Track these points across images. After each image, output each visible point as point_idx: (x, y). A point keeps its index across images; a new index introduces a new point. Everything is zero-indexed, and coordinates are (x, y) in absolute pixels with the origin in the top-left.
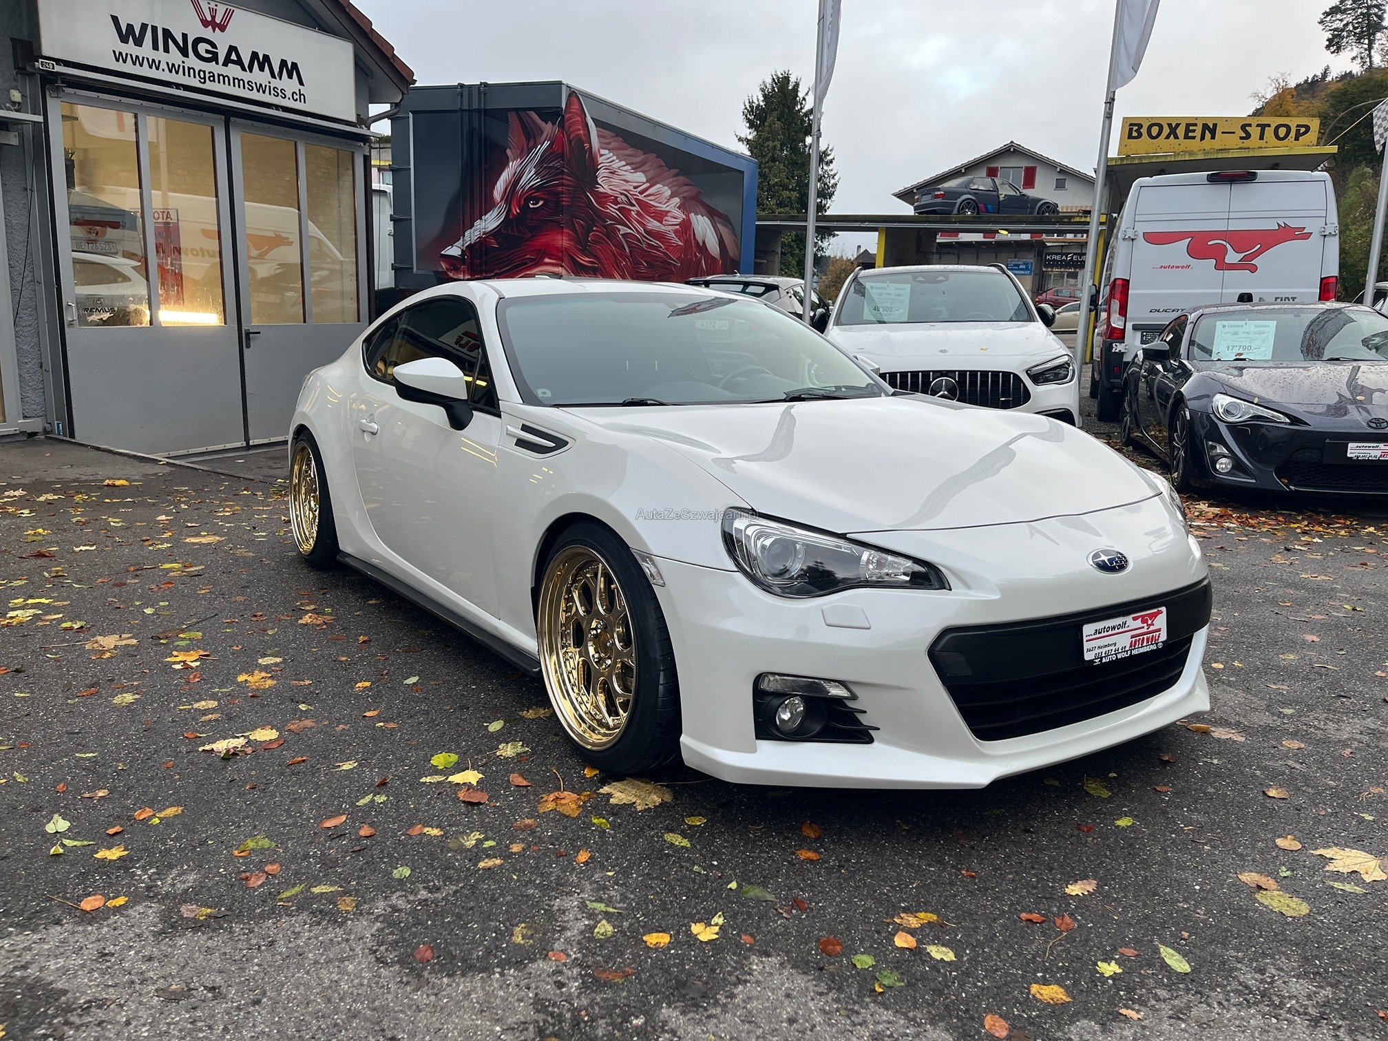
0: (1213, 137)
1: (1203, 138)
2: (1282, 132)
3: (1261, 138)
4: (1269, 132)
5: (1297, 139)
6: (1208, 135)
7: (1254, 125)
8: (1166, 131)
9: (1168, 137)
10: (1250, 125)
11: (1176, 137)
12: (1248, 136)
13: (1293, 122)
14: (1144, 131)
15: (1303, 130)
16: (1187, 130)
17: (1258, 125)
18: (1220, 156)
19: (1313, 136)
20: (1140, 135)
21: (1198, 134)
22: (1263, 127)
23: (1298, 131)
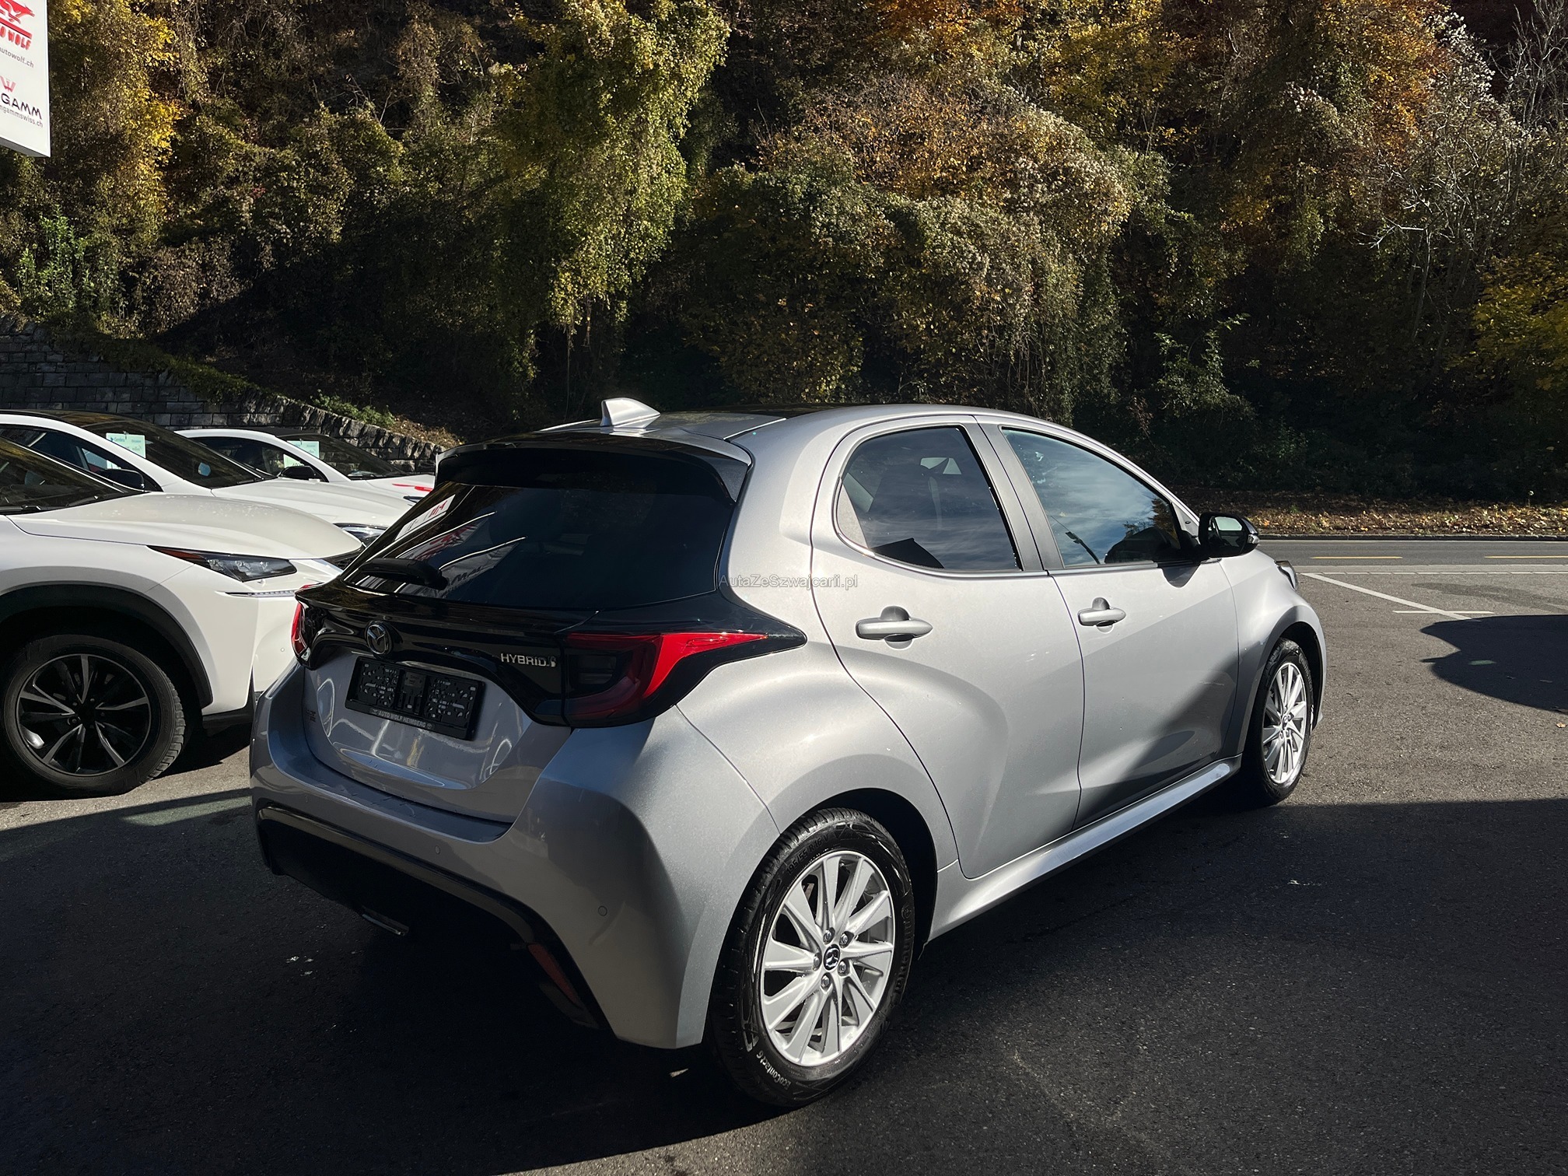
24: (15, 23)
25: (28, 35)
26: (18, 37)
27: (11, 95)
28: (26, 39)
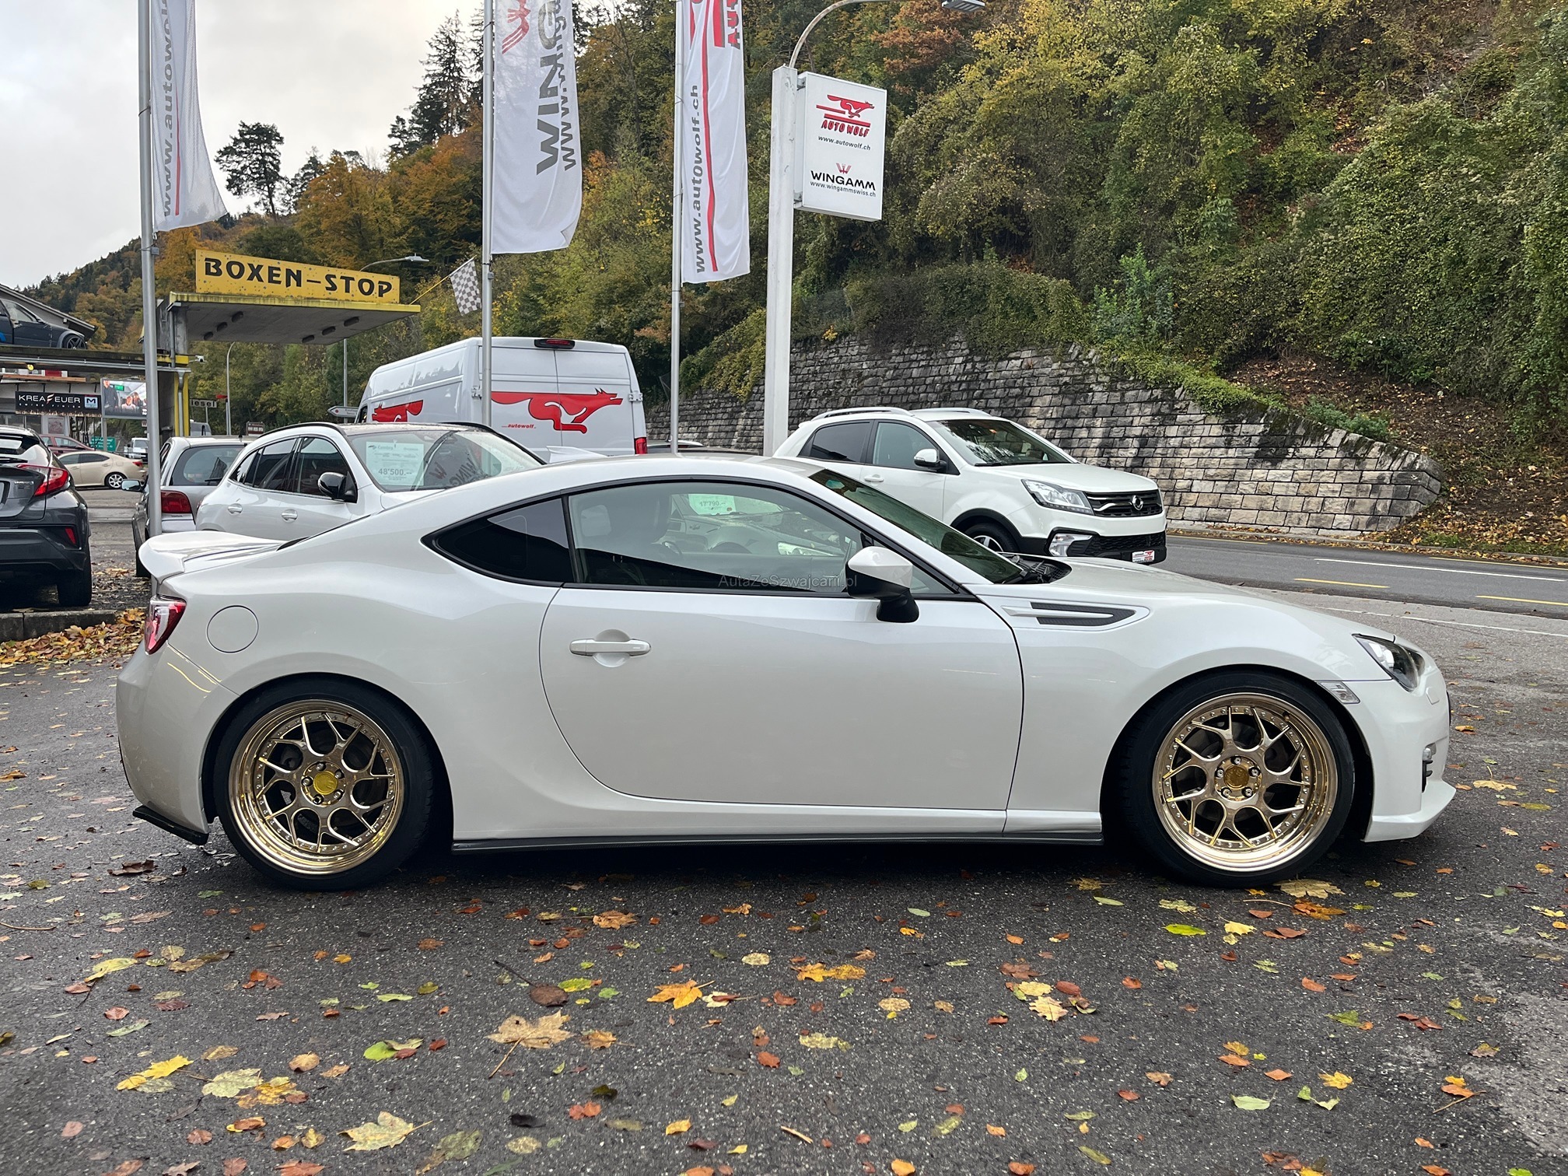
0: (299, 284)
1: (288, 284)
2: (366, 287)
3: (347, 290)
4: (354, 285)
5: (381, 295)
6: (293, 281)
7: (338, 277)
8: (248, 272)
9: (251, 278)
10: (334, 277)
11: (260, 280)
12: (334, 288)
13: (377, 278)
14: (223, 267)
15: (385, 287)
16: (271, 275)
17: (342, 278)
18: (310, 305)
19: (394, 294)
20: (219, 273)
21: (283, 278)
22: (348, 280)
23: (380, 288)
24: (855, 118)
25: (868, 125)
26: (857, 129)
27: (846, 177)
28: (865, 128)
